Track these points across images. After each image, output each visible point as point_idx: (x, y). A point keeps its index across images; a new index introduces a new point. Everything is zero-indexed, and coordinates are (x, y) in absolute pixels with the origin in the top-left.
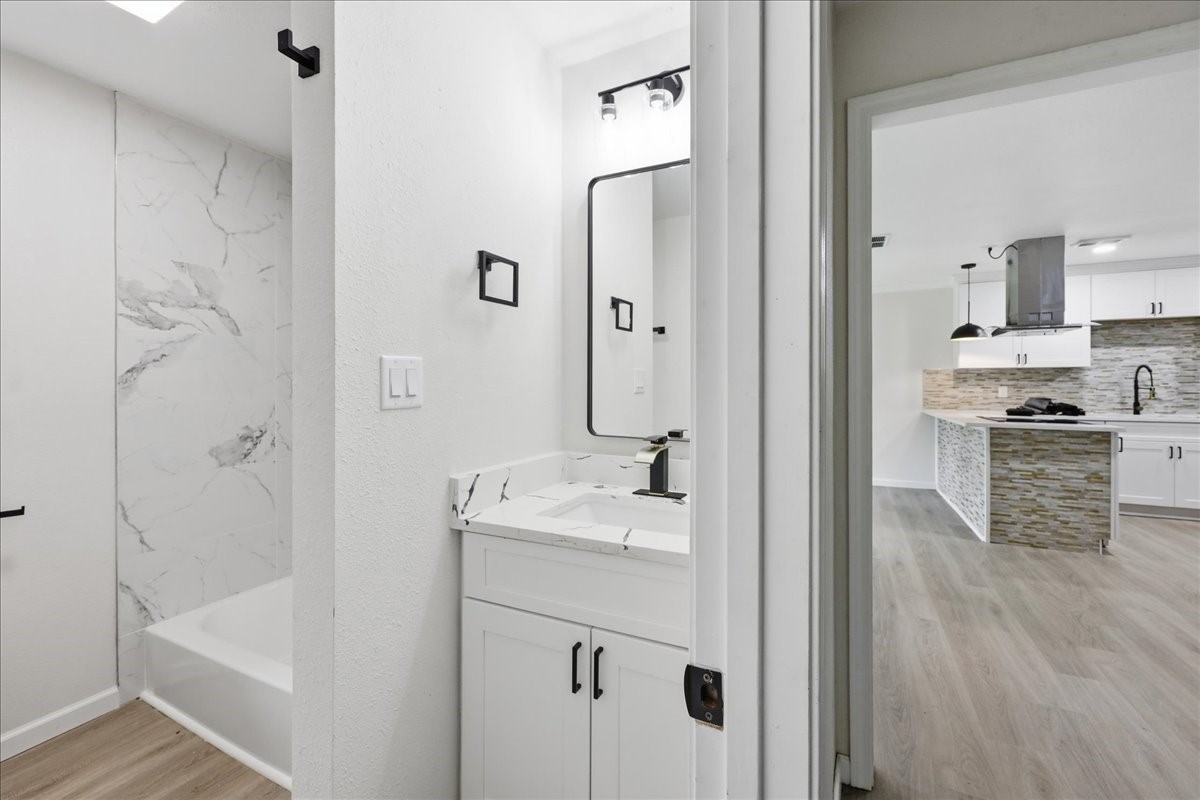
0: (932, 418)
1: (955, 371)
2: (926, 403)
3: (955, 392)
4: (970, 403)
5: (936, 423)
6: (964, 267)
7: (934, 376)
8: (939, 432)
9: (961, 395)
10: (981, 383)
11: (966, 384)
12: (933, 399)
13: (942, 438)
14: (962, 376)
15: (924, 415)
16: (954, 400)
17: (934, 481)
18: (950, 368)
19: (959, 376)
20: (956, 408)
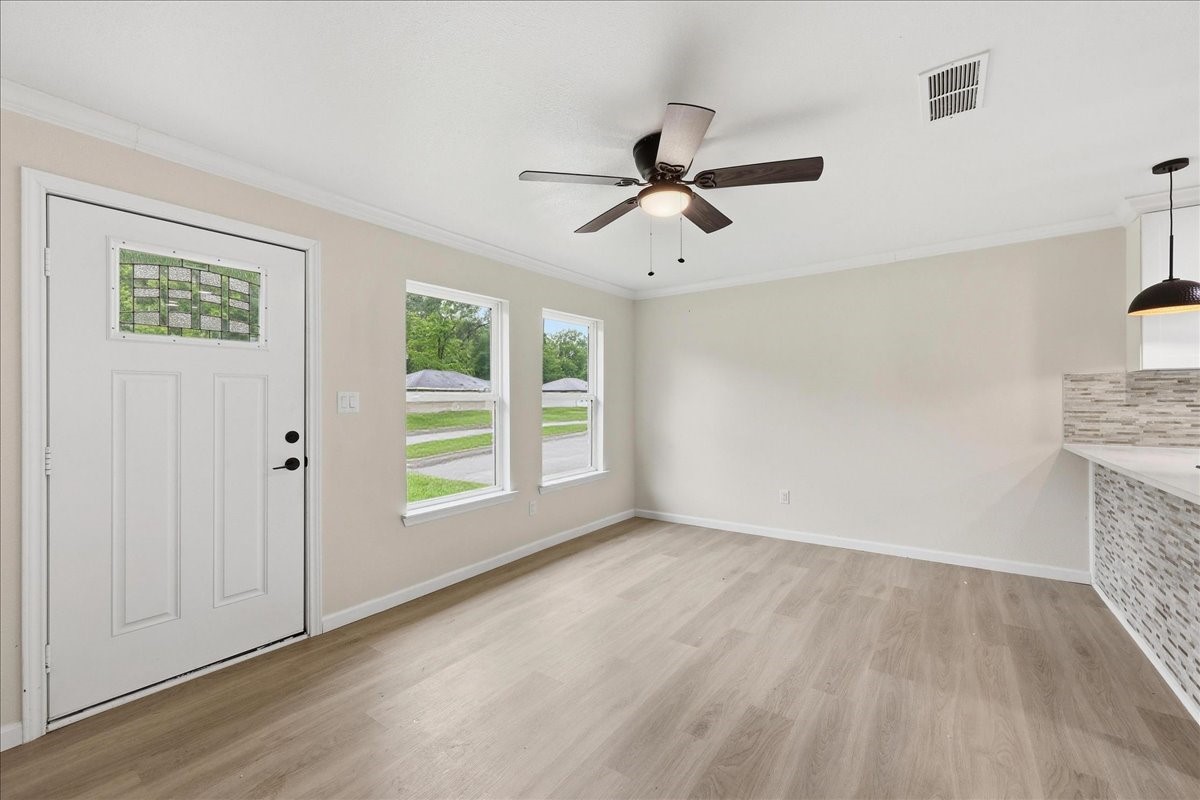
0: (1084, 461)
1: (1130, 376)
2: (1069, 432)
3: (1130, 413)
4: (1162, 433)
5: (1091, 471)
6: (1159, 169)
7: (1085, 385)
8: (1096, 484)
9: (1144, 419)
10: (1187, 397)
11: (1150, 399)
12: (1083, 426)
13: (1103, 495)
14: (1145, 385)
15: (1064, 452)
16: (1129, 428)
17: (1088, 569)
18: (1119, 370)
19: (1137, 384)
20: (1131, 442)
